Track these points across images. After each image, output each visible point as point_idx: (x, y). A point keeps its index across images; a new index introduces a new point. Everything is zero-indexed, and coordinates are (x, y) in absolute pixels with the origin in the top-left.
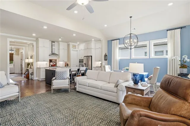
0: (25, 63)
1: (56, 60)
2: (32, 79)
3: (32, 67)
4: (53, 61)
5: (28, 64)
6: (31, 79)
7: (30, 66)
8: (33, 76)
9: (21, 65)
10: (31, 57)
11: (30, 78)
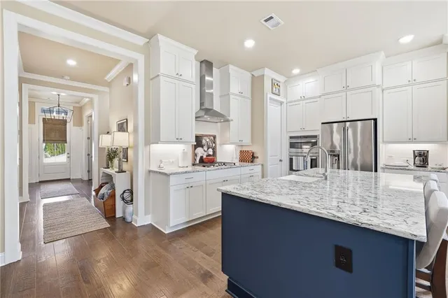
0: (101, 150)
1: (215, 137)
2: (129, 219)
3: (125, 166)
4: (204, 142)
5: (111, 155)
6: (123, 219)
7: (116, 161)
8: (130, 208)
9: (89, 155)
10: (122, 127)
11: (119, 214)
